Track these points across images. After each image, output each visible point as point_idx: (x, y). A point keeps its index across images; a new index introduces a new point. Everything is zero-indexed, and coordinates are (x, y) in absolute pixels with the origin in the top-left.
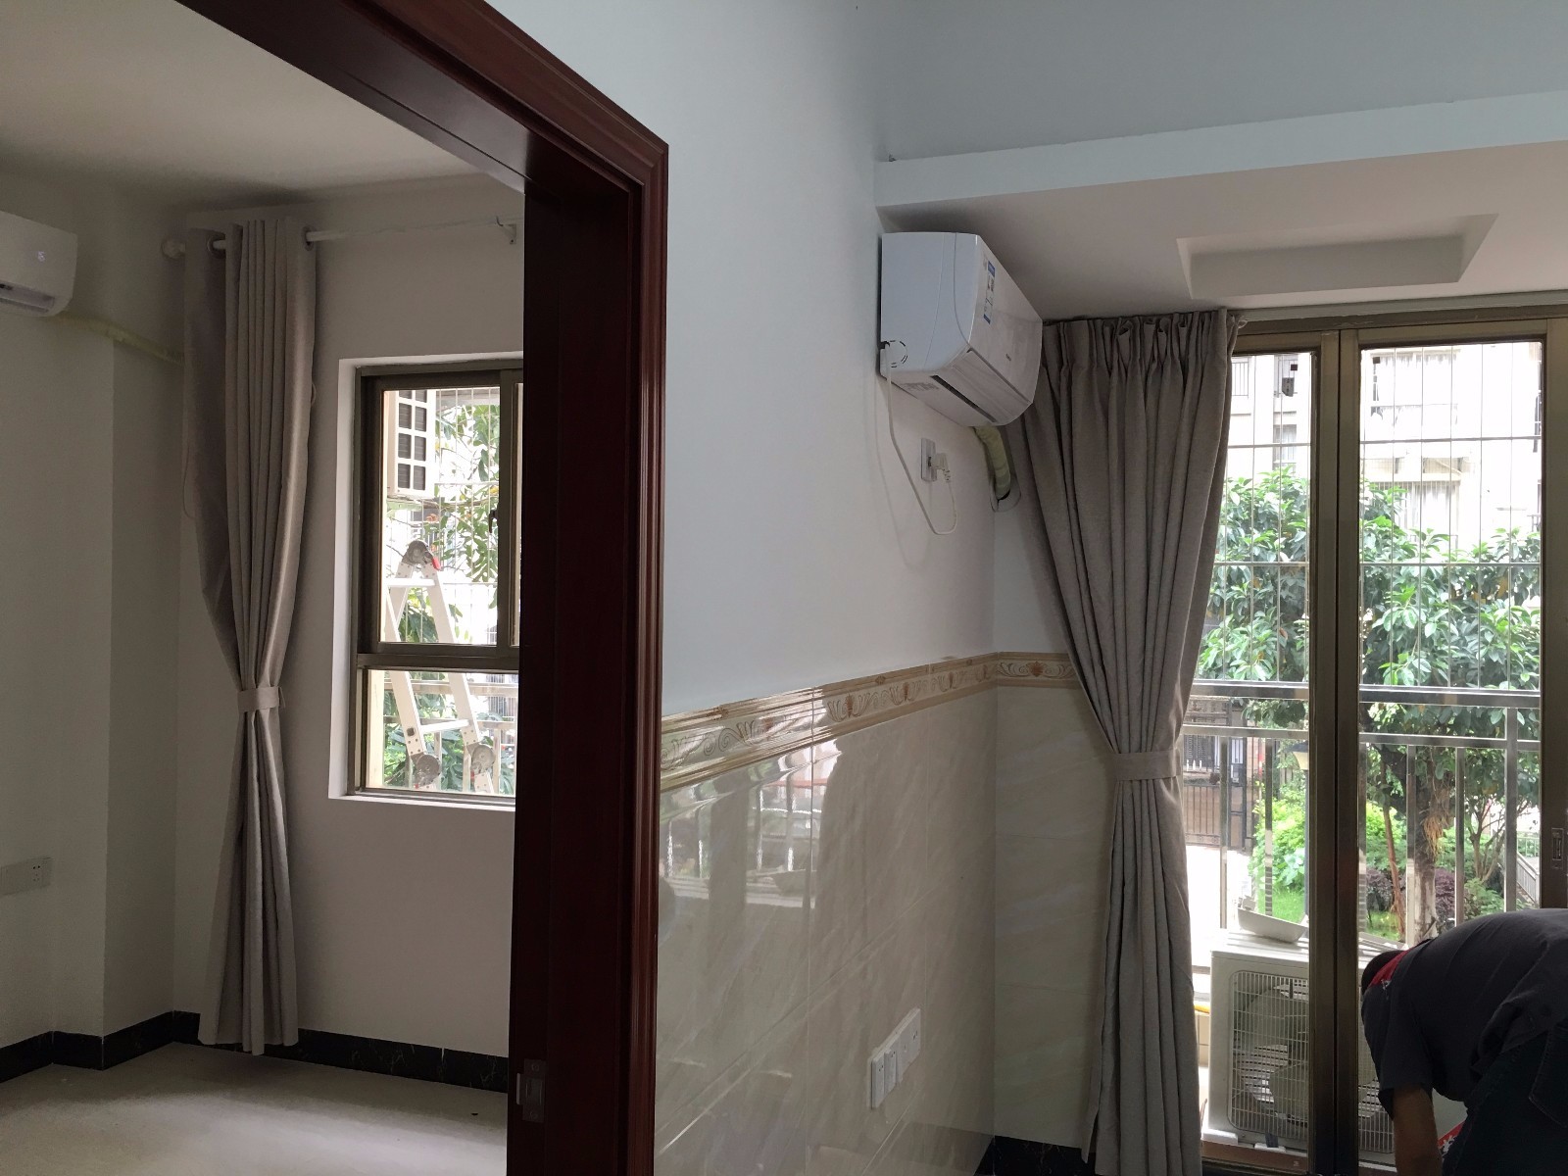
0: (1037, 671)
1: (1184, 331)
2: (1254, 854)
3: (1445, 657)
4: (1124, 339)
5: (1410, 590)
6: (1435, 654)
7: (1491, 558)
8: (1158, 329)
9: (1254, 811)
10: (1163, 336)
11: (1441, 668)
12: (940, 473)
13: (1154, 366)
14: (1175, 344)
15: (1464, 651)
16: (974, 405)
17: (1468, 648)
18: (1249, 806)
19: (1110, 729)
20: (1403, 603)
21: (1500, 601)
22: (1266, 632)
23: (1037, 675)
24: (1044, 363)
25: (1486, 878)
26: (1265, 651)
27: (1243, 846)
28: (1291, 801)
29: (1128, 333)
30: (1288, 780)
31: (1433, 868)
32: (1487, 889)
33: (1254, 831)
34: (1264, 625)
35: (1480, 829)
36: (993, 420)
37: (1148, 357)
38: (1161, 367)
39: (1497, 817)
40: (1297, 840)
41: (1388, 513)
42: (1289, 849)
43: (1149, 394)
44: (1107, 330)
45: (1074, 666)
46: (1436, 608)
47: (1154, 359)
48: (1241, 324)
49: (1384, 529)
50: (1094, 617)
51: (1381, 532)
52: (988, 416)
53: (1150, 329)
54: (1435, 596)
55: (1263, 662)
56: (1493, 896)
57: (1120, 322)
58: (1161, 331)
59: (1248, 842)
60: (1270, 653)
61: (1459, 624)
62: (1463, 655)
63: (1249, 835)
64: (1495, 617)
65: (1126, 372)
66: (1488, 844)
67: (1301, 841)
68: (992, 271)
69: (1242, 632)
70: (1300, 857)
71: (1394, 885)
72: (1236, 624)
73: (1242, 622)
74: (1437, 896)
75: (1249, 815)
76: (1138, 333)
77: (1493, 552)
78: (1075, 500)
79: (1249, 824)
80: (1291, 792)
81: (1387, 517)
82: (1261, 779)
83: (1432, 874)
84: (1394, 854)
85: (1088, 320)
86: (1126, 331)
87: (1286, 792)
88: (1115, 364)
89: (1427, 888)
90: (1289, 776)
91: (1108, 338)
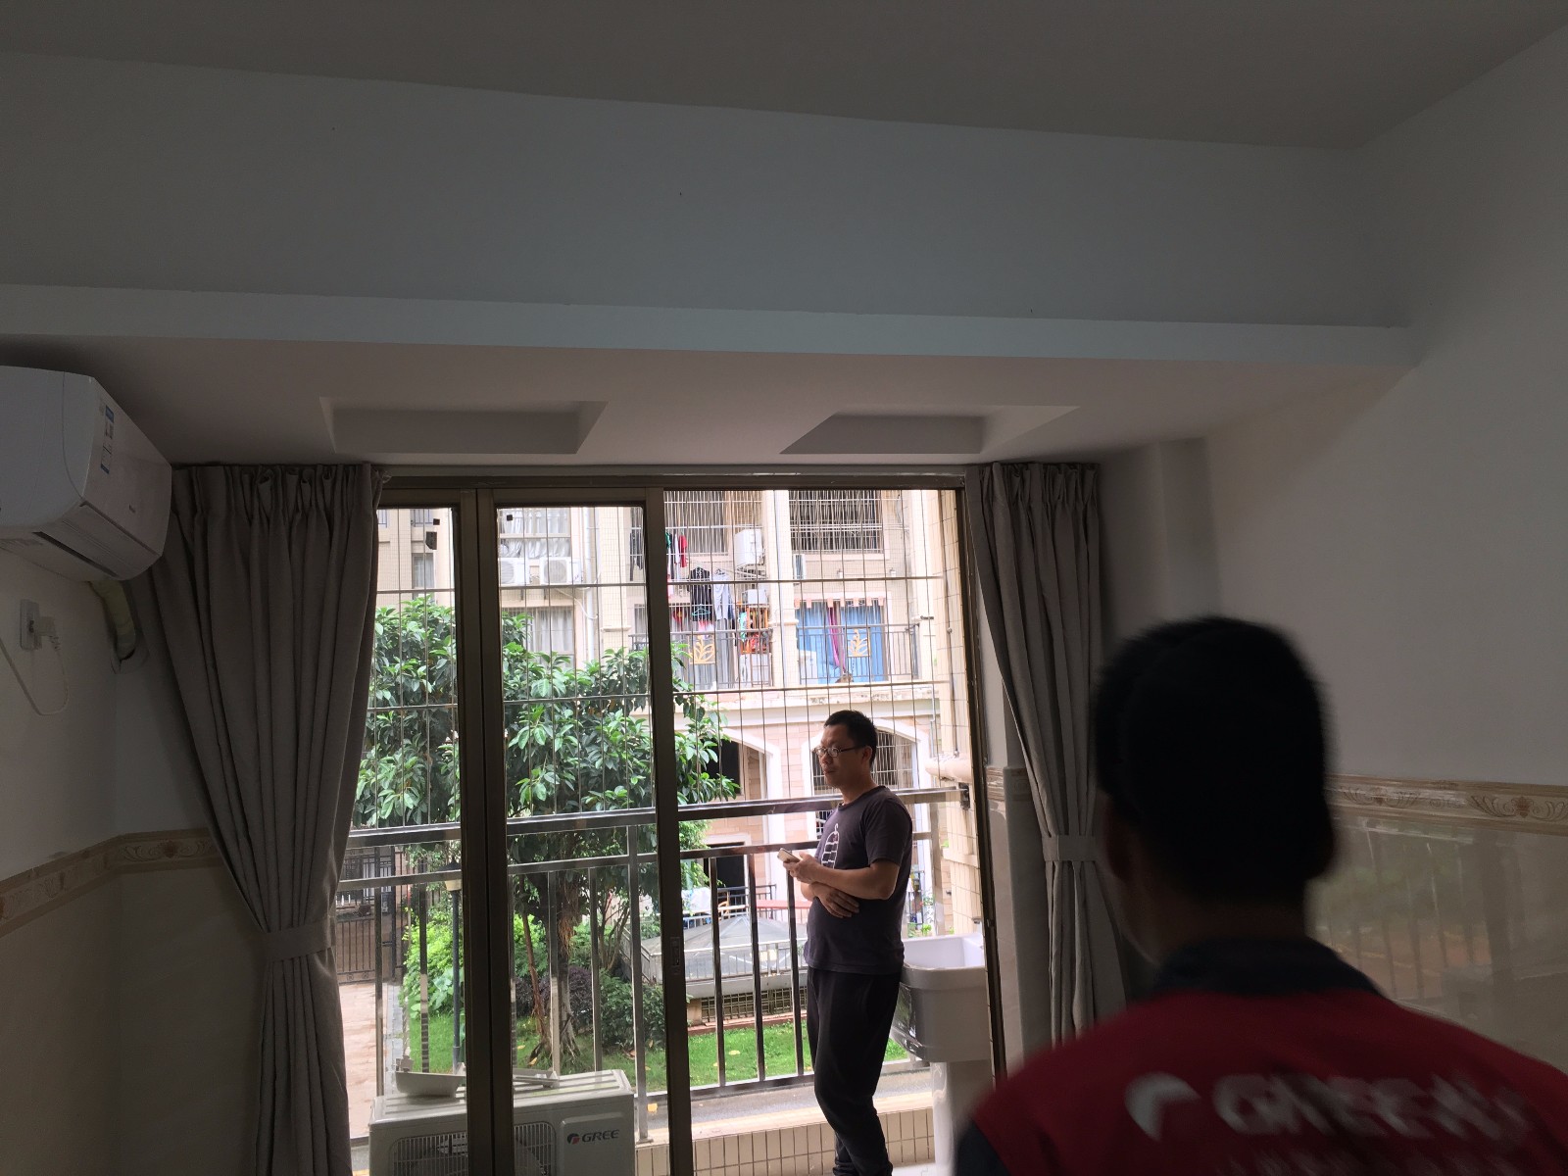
0: (170, 851)
1: (328, 483)
2: (405, 983)
3: (570, 769)
4: (265, 488)
5: (538, 710)
6: (562, 767)
7: (603, 676)
8: (301, 479)
9: (403, 938)
10: (306, 487)
11: (567, 779)
12: (45, 640)
13: (298, 517)
14: (320, 496)
15: (585, 761)
16: (87, 560)
17: (588, 759)
18: (398, 934)
19: (258, 908)
20: (534, 722)
21: (612, 714)
22: (412, 759)
23: (170, 856)
24: (175, 510)
25: (610, 966)
26: (411, 778)
27: (394, 975)
28: (439, 922)
29: (269, 482)
30: (436, 902)
31: (567, 966)
32: (611, 977)
33: (404, 959)
34: (409, 752)
35: (604, 922)
36: (114, 575)
37: (292, 506)
38: (306, 517)
39: (617, 909)
40: (445, 961)
41: (517, 638)
42: (438, 971)
43: (294, 546)
44: (246, 477)
45: (215, 841)
46: (561, 724)
47: (297, 510)
48: (385, 479)
49: (515, 654)
50: (237, 783)
51: (512, 656)
52: (105, 570)
53: (293, 479)
54: (560, 713)
55: (410, 790)
56: (616, 982)
57: (260, 471)
58: (304, 482)
59: (398, 971)
60: (417, 780)
61: (581, 737)
62: (585, 765)
63: (398, 964)
64: (609, 729)
65: (268, 521)
66: (611, 934)
67: (449, 961)
68: (110, 415)
69: (390, 761)
70: (449, 978)
71: (534, 989)
72: (382, 753)
73: (389, 750)
74: (572, 992)
75: (398, 942)
76: (280, 483)
77: (604, 669)
78: (214, 659)
79: (398, 952)
80: (438, 913)
81: (517, 642)
82: (409, 904)
83: (566, 973)
84: (533, 958)
85: (224, 465)
86: (266, 479)
87: (435, 914)
88: (256, 513)
89: (563, 986)
90: (436, 898)
91: (247, 486)
